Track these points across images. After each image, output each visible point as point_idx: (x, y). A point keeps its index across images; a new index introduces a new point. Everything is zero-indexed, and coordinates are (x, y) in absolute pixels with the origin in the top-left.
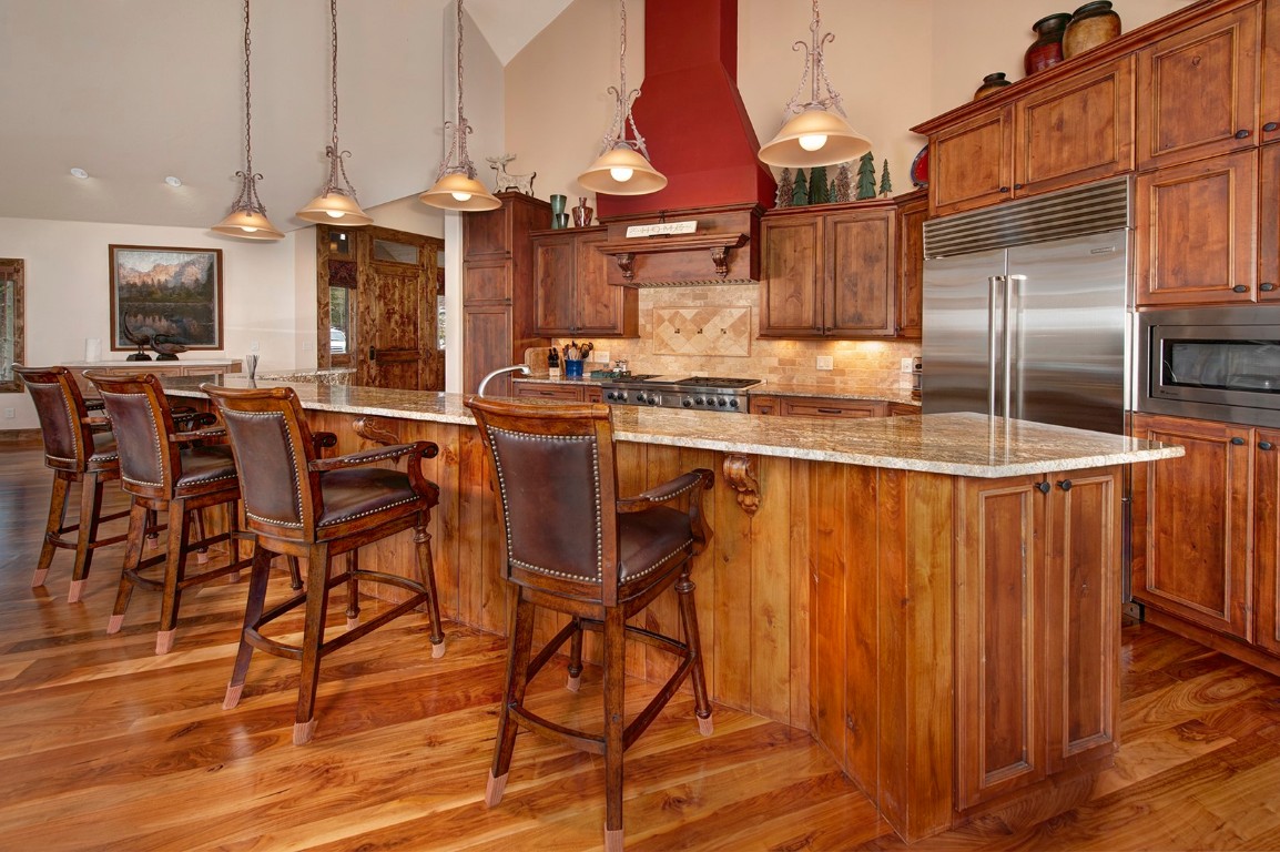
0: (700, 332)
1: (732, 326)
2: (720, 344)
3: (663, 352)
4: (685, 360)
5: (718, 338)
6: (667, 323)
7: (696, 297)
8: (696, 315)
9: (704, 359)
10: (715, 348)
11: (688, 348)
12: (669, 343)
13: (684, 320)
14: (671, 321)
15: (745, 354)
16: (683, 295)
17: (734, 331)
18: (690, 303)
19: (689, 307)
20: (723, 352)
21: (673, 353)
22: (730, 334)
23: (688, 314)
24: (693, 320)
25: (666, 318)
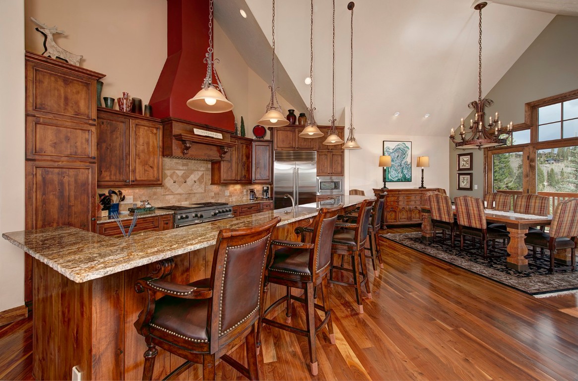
0: (185, 182)
1: (199, 179)
2: (194, 188)
3: (167, 193)
4: (178, 197)
5: (193, 185)
6: (169, 178)
7: (183, 165)
8: (183, 174)
9: (187, 195)
10: (192, 190)
11: (180, 191)
12: (171, 188)
13: (178, 176)
14: (171, 176)
15: (203, 191)
16: (177, 163)
17: (199, 181)
18: (181, 168)
19: (181, 170)
20: (195, 191)
21: (172, 193)
22: (197, 183)
23: (180, 173)
24: (182, 176)
25: (169, 175)
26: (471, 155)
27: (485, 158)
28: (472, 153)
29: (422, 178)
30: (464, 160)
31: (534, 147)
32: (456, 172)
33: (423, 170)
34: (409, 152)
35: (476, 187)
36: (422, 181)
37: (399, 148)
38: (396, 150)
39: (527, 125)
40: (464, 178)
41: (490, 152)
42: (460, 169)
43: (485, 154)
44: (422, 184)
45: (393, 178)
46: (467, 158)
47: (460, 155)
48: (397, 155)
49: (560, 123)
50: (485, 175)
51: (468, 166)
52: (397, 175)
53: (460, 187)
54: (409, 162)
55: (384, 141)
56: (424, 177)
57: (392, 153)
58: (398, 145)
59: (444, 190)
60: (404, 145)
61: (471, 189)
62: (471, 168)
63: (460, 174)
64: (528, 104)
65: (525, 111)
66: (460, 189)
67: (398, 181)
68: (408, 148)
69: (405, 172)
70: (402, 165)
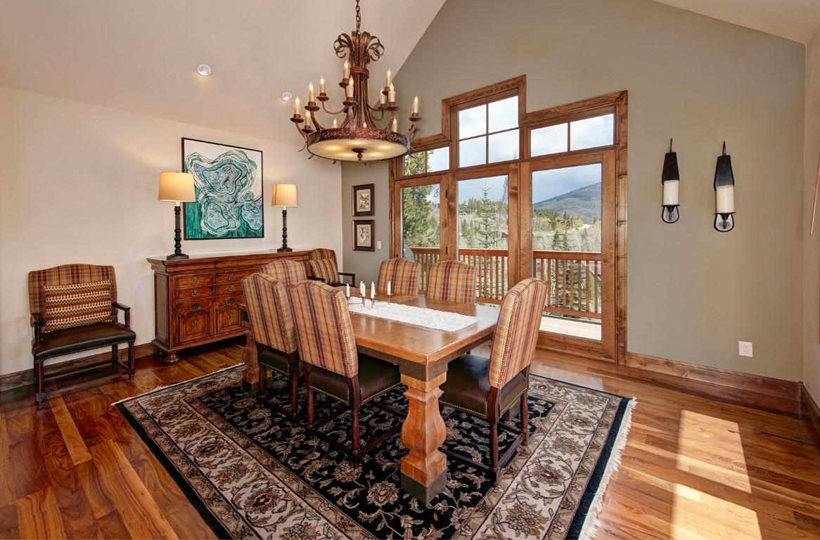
26: (371, 187)
27: (391, 193)
28: (373, 185)
29: (285, 230)
30: (362, 198)
31: (454, 176)
32: (352, 218)
33: (285, 213)
34: (257, 174)
35: (379, 245)
36: (285, 237)
37: (231, 162)
38: (220, 166)
39: (445, 137)
40: (362, 229)
41: (397, 183)
42: (357, 214)
43: (390, 187)
44: (285, 241)
45: (215, 231)
46: (366, 193)
47: (356, 188)
48: (223, 176)
49: (485, 137)
50: (391, 223)
51: (368, 208)
52: (224, 223)
53: (358, 245)
54: (257, 195)
55: (183, 139)
56: (288, 227)
57: (210, 170)
58: (226, 154)
59: (333, 252)
60: (242, 156)
61: (371, 248)
62: (371, 213)
63: (357, 222)
64: (445, 101)
65: (443, 114)
66: (358, 248)
67: (229, 236)
68: (255, 165)
69: (248, 216)
70: (238, 199)
